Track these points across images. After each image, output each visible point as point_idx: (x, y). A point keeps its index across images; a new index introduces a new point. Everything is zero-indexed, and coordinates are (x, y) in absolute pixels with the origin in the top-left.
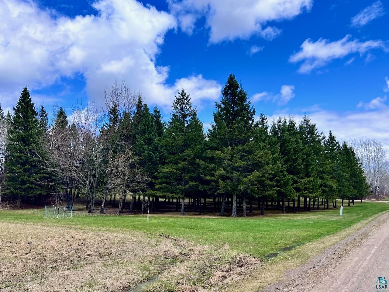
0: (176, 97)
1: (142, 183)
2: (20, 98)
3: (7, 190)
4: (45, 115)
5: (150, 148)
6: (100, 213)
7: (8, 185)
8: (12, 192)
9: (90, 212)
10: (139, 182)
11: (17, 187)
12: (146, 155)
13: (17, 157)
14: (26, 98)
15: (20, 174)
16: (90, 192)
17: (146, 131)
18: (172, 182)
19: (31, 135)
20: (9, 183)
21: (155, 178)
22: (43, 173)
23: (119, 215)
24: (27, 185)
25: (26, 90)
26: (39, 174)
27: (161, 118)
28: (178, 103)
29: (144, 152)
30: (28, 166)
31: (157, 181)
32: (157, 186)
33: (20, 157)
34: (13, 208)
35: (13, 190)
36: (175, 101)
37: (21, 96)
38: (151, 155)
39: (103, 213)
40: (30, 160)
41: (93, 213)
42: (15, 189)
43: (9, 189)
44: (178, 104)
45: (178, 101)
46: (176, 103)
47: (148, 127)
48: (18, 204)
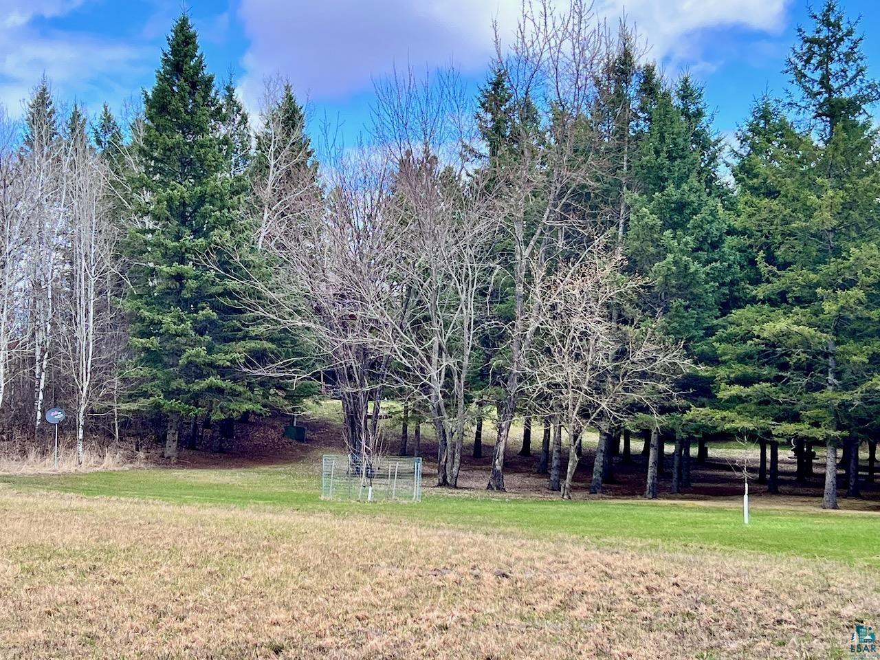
0: (800, 30)
1: (659, 379)
2: (165, 55)
3: (142, 400)
4: (239, 118)
5: (686, 244)
6: (489, 487)
7: (142, 380)
8: (158, 406)
9: (444, 484)
10: (643, 375)
11: (174, 385)
12: (669, 269)
13: (171, 277)
14: (186, 56)
15: (183, 340)
16: (443, 410)
17: (666, 173)
18: (784, 377)
19: (212, 196)
20: (145, 371)
21: (712, 360)
22: (257, 338)
23: (570, 498)
24: (208, 381)
25: (183, 26)
26: (244, 338)
27: (704, 120)
28: (810, 58)
29: (660, 256)
30: (207, 312)
31: (722, 372)
32: (726, 392)
33: (179, 277)
34: (157, 463)
35: (160, 399)
36: (798, 50)
37: (168, 49)
38: (686, 267)
39: (500, 488)
40: (213, 290)
41: (455, 487)
42: (169, 395)
43: (146, 395)
44: (808, 61)
45: (809, 49)
46: (800, 58)
47: (672, 158)
48: (171, 448)
